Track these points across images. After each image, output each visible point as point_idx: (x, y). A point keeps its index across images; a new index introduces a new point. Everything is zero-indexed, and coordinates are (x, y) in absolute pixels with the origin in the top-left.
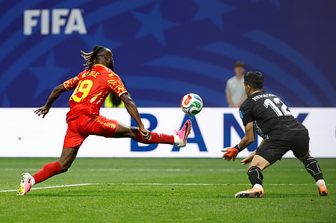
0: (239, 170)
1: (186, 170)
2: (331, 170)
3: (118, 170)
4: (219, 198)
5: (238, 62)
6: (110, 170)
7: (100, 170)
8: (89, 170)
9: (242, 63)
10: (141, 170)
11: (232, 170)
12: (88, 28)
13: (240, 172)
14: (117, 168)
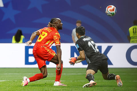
0: (78, 74)
1: (52, 74)
2: (123, 74)
3: (18, 74)
4: (68, 88)
5: (78, 21)
6: (15, 74)
7: (10, 74)
8: (4, 74)
9: (80, 21)
10: (30, 74)
11: (75, 74)
12: (4, 4)
13: (79, 75)
14: (18, 73)
